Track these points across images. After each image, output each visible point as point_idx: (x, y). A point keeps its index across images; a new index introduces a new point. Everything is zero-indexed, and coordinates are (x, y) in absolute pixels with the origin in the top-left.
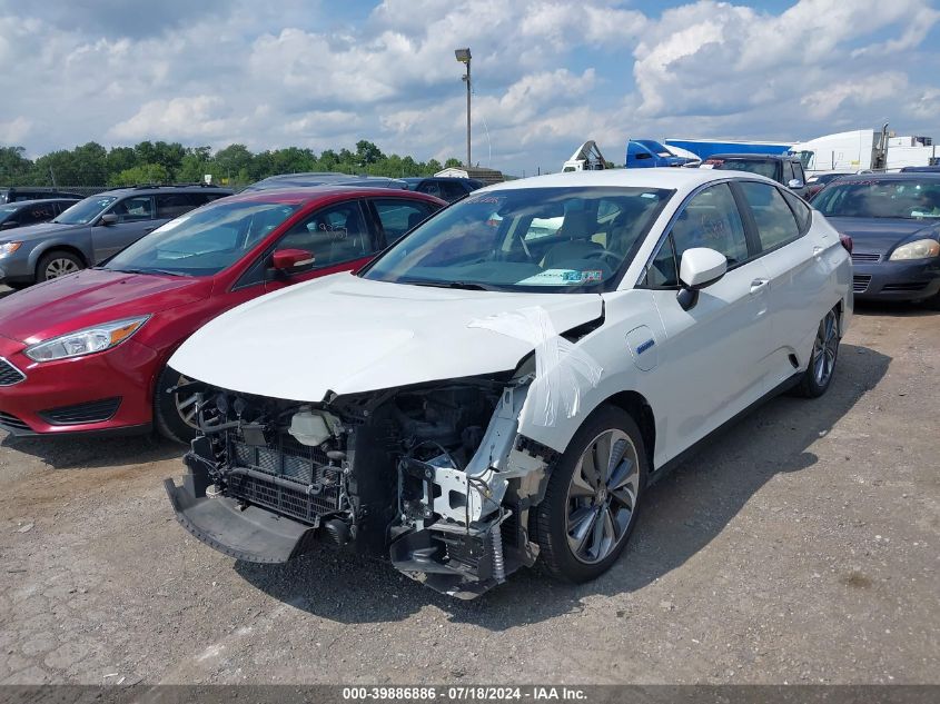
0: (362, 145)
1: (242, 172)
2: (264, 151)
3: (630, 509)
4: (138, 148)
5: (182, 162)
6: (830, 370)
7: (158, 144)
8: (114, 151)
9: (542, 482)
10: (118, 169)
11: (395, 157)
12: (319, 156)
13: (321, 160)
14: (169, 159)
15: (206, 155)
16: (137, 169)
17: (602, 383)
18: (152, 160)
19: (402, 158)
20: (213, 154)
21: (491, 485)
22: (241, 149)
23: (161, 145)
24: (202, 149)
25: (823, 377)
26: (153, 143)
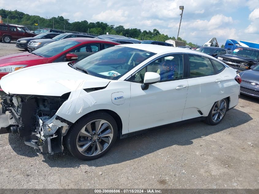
0: (155, 30)
1: (121, 33)
2: (128, 28)
3: (108, 144)
4: (96, 23)
5: (106, 28)
6: (221, 118)
7: (101, 22)
8: (90, 23)
9: (66, 130)
10: (90, 28)
11: (163, 34)
12: (142, 32)
13: (143, 33)
14: (103, 27)
15: (113, 27)
16: (95, 29)
17: (94, 106)
18: (99, 27)
19: (165, 35)
20: (115, 27)
21: (51, 127)
22: (122, 27)
23: (102, 23)
24: (112, 25)
25: (217, 119)
26: (100, 22)
